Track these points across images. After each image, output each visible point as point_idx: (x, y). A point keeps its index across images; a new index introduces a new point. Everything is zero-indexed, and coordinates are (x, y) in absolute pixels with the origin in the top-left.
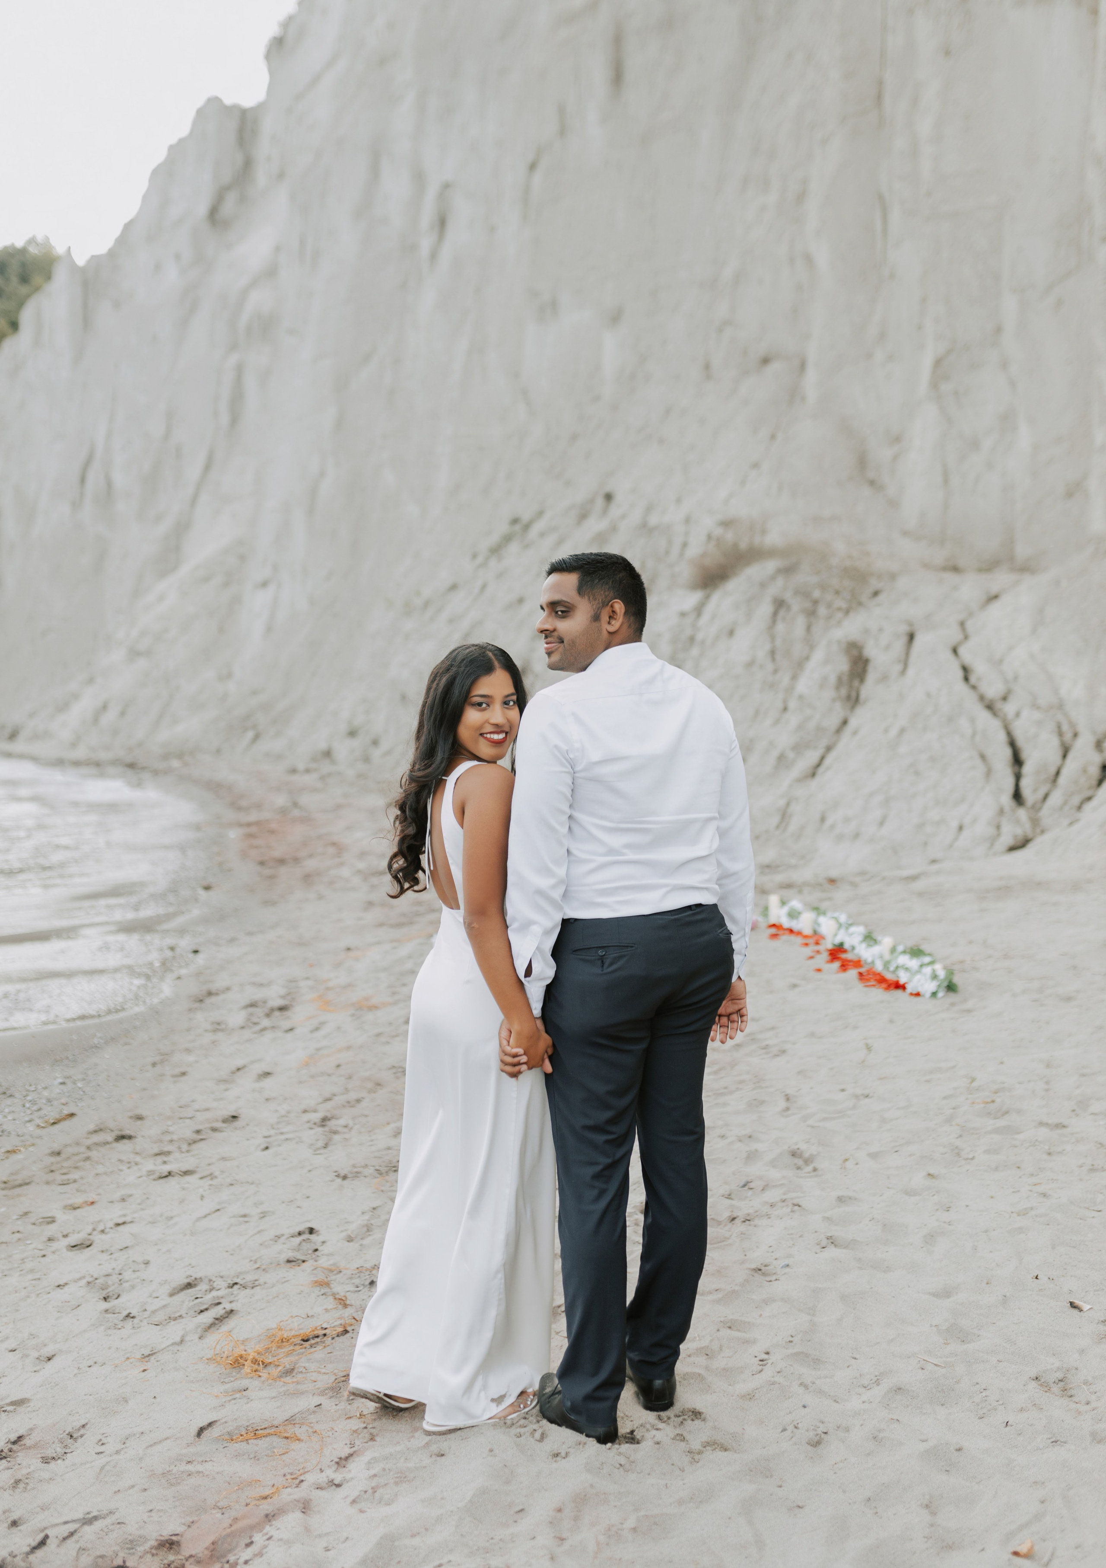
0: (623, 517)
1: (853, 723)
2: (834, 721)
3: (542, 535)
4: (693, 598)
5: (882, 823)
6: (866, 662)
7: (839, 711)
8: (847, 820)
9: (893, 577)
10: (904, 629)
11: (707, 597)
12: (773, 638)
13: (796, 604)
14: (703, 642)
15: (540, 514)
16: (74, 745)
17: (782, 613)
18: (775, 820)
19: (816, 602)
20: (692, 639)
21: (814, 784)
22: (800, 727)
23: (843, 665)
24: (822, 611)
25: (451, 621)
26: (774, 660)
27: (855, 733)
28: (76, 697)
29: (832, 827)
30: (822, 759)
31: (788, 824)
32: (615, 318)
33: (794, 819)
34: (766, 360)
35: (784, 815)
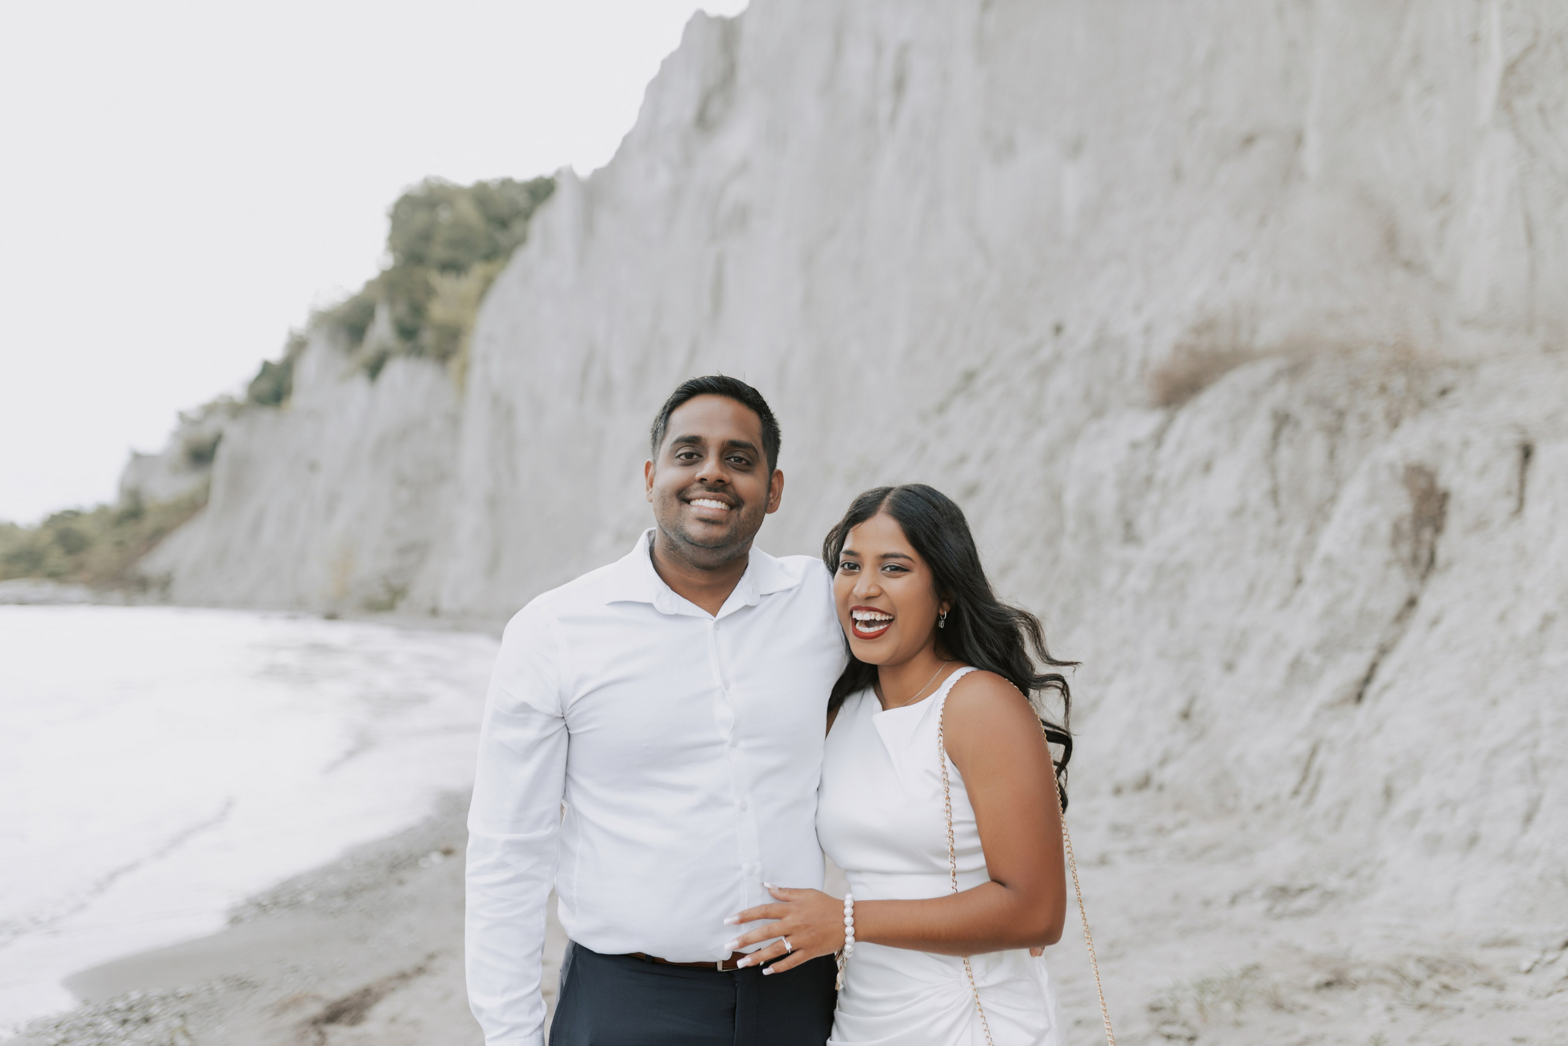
1: (1428, 604)
2: (1392, 600)
3: (989, 384)
4: (1147, 423)
5: (1528, 819)
6: (1445, 497)
7: (1398, 586)
8: (1447, 805)
9: (1470, 367)
10: (1511, 438)
11: (1171, 418)
12: (1273, 471)
13: (1309, 419)
14: (1165, 482)
17: (1286, 432)
18: (1291, 779)
19: (1341, 414)
20: (1149, 480)
21: (1362, 714)
22: (1328, 613)
23: (1402, 504)
24: (1352, 425)
26: (1275, 504)
27: (1435, 622)
29: (1414, 817)
30: (1373, 667)
31: (1315, 789)
32: (1075, 148)
33: (1327, 783)
34: (1249, 141)
35: (1307, 769)
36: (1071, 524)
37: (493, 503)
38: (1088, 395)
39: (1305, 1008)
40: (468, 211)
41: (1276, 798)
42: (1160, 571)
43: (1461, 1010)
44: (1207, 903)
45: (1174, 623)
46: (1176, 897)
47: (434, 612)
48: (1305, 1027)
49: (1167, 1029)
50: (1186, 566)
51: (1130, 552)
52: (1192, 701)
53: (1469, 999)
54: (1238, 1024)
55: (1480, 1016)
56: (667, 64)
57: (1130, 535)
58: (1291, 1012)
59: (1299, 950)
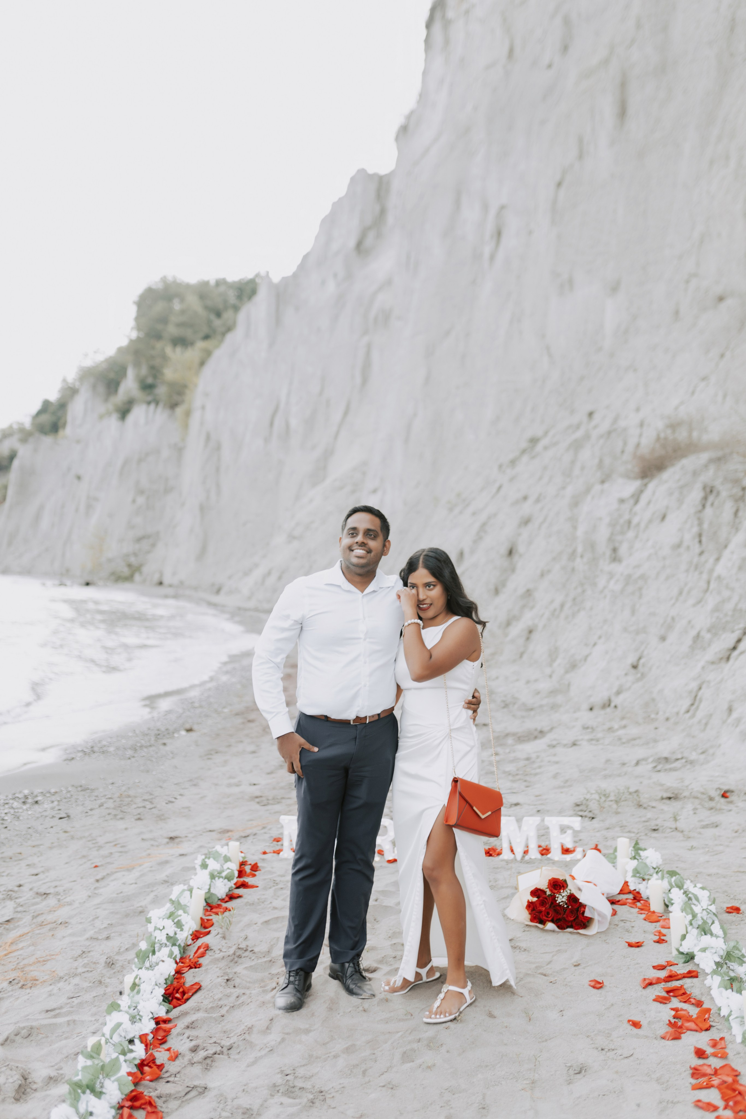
0: (595, 427)
3: (546, 448)
11: (646, 485)
12: (701, 521)
13: (725, 491)
14: (638, 525)
15: (546, 433)
16: (249, 598)
17: (711, 498)
18: (686, 703)
19: (744, 489)
21: (727, 668)
22: (716, 609)
25: (474, 514)
26: (700, 542)
28: (256, 565)
29: (738, 721)
30: (739, 641)
31: (697, 708)
32: (615, 288)
33: (702, 706)
34: (721, 299)
35: (696, 696)
36: (580, 550)
37: (203, 509)
38: (600, 464)
39: (653, 807)
40: (193, 302)
41: (677, 713)
42: (628, 579)
43: (730, 810)
44: (624, 764)
45: (633, 612)
46: (608, 761)
47: (161, 583)
48: (649, 815)
49: (581, 813)
50: (643, 577)
51: (615, 567)
52: (640, 658)
53: (737, 807)
54: (617, 813)
55: (738, 813)
56: (337, 206)
57: (615, 557)
58: (645, 808)
59: (662, 785)
